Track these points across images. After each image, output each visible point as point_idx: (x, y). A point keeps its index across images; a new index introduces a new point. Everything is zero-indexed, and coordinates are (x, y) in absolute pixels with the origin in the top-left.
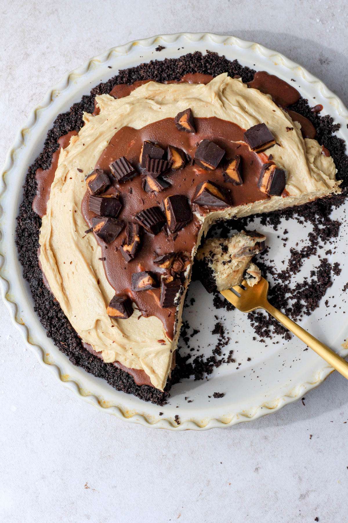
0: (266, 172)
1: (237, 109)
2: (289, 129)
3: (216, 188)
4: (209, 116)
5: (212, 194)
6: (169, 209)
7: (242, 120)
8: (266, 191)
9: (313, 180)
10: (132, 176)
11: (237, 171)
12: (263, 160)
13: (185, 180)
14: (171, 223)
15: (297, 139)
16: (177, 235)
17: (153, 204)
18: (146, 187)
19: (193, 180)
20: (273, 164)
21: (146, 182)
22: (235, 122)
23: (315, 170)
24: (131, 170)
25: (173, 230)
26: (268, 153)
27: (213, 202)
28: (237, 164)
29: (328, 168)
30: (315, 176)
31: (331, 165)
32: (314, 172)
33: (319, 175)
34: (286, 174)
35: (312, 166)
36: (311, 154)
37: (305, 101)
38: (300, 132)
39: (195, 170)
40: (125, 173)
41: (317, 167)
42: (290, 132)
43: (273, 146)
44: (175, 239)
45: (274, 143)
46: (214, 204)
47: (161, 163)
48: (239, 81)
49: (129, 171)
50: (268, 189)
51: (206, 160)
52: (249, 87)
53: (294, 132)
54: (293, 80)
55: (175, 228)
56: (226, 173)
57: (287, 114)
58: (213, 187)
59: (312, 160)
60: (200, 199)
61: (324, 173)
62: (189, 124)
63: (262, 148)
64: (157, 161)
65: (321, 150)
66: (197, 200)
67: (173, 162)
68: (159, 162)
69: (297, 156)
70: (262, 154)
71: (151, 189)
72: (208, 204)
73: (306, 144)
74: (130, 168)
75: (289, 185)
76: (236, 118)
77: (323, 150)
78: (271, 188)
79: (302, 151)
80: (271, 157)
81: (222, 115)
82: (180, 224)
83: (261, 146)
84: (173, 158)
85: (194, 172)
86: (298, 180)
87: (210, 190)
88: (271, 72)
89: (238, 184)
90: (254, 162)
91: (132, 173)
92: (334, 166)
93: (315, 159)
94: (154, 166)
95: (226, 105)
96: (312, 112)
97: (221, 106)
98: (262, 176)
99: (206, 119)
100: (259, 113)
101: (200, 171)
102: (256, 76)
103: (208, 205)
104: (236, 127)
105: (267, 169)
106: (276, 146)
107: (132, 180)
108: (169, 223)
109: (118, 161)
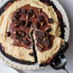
2: (57, 23)
20: (50, 27)
35: (57, 32)
56: (41, 23)
70: (49, 24)
73: (58, 27)
85: (36, 20)
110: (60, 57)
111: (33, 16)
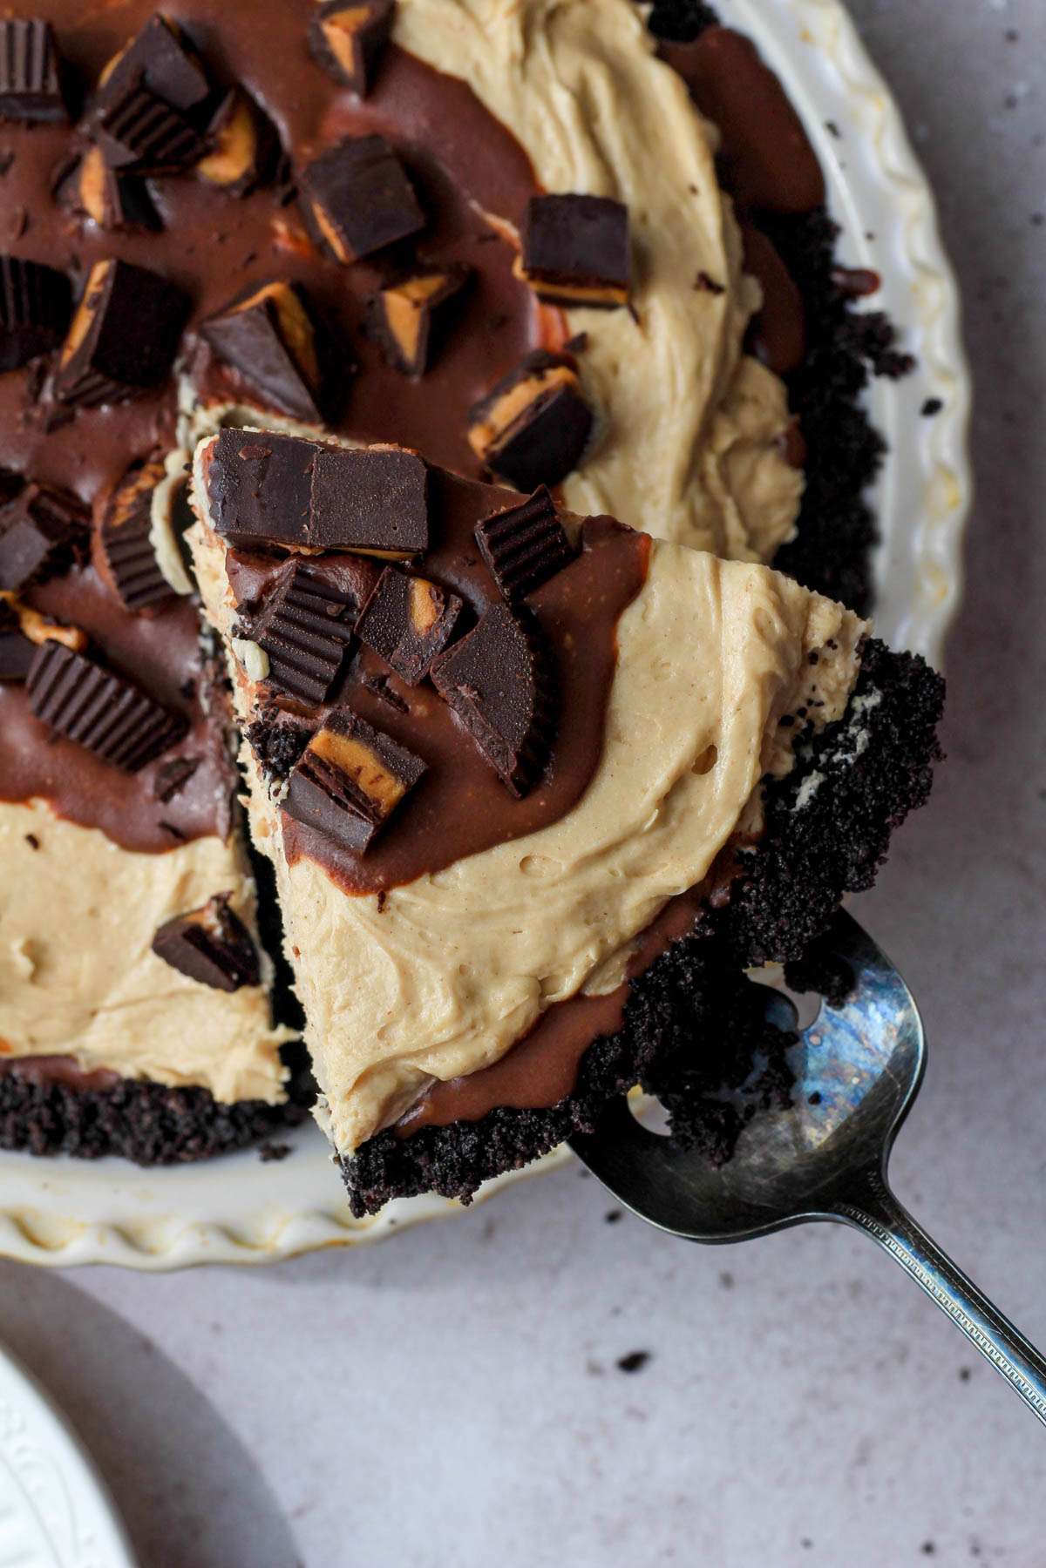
0: (526, 379)
1: (563, 102)
2: (706, 283)
3: (310, 328)
4: (448, 63)
5: (282, 336)
6: (96, 301)
7: (557, 149)
8: (485, 450)
9: (681, 514)
10: (39, 114)
11: (423, 316)
12: (546, 333)
13: (222, 239)
14: (74, 360)
15: (712, 335)
16: (71, 418)
17: (56, 258)
18: (69, 181)
19: (252, 258)
20: (572, 366)
21: (74, 166)
22: (527, 139)
23: (714, 482)
24: (44, 87)
25: (64, 390)
26: (580, 321)
27: (269, 371)
28: (440, 292)
29: (766, 507)
30: (699, 502)
31: (782, 501)
32: (704, 487)
33: (715, 507)
34: (598, 431)
35: (711, 463)
36: (735, 422)
37: (830, 231)
38: (740, 321)
39: (281, 227)
40: (20, 86)
41: (726, 478)
42: (703, 295)
43: (611, 306)
44: (53, 426)
45: (618, 296)
46: (270, 381)
47: (165, 126)
48: (637, 14)
49: (36, 86)
50: (497, 447)
51: (336, 214)
52: (661, 55)
53: (719, 304)
54: (832, 128)
55: (76, 386)
56: (382, 303)
57: (736, 234)
58: (300, 316)
59: (725, 440)
60: (226, 332)
61: (742, 515)
62: (354, 50)
63: (568, 292)
64: (159, 108)
65: (780, 428)
66: (217, 330)
67: (215, 149)
68: (161, 118)
69: (674, 397)
70: (553, 313)
71: (80, 199)
72: (251, 367)
73: (737, 375)
74: (45, 76)
75: (584, 477)
76: (539, 131)
77: (788, 435)
78: (508, 450)
79: (706, 388)
80: (582, 343)
81: (497, 94)
82: (98, 378)
83: (563, 282)
84: (224, 135)
85: (273, 233)
86: (628, 482)
87: (285, 320)
88: (775, 55)
89: (402, 367)
90: (508, 322)
91: (44, 100)
92: (792, 509)
93: (738, 447)
94: (133, 120)
95: (533, 65)
96: (832, 285)
97: (513, 59)
98: (502, 388)
99: (427, 71)
100: (637, 165)
101: (294, 238)
102: (710, 41)
103: (244, 372)
104: (519, 161)
105: (538, 368)
106: (621, 317)
107: (32, 124)
108: (67, 355)
109: (21, 26)
110: (769, 974)
111: (227, 167)
